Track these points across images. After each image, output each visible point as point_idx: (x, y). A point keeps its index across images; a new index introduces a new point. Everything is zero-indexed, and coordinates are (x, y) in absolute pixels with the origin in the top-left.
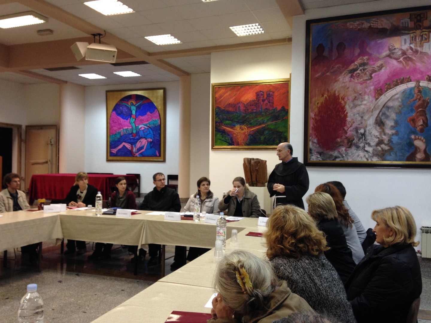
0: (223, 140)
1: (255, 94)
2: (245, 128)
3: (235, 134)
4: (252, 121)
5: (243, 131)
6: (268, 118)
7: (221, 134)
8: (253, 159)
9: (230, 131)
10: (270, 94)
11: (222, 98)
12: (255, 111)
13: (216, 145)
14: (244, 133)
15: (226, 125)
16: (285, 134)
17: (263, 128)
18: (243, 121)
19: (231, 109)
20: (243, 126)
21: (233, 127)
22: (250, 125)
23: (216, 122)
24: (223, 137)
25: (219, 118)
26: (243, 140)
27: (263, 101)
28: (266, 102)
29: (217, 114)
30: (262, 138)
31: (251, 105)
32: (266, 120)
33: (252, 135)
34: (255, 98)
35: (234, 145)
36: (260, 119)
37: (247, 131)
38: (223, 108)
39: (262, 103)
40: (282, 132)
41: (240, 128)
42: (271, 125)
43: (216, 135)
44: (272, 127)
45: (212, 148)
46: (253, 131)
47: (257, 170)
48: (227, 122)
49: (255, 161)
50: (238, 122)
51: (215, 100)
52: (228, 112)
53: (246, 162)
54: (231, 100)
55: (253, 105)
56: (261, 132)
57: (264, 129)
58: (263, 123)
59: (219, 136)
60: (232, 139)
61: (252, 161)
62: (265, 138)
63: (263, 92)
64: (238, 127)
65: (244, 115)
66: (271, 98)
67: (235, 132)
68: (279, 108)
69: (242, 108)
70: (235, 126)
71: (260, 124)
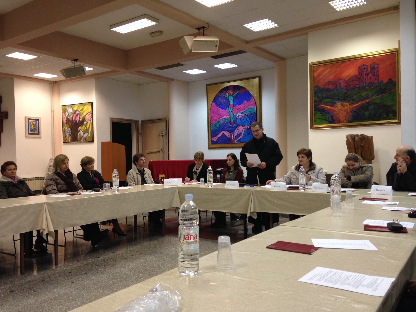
0: (322, 119)
1: (357, 69)
2: (347, 105)
3: (336, 112)
4: (355, 97)
5: (344, 108)
6: (373, 92)
7: (321, 113)
8: (358, 135)
9: (330, 109)
10: (374, 67)
11: (321, 77)
12: (357, 86)
13: (315, 125)
14: (346, 110)
15: (326, 104)
16: (393, 108)
17: (367, 103)
18: (344, 98)
19: (330, 87)
20: (344, 103)
21: (333, 104)
22: (352, 101)
23: (315, 102)
24: (322, 116)
25: (318, 97)
26: (345, 117)
27: (367, 74)
28: (370, 75)
29: (315, 93)
30: (367, 114)
31: (353, 81)
32: (370, 94)
33: (355, 112)
34: (357, 73)
35: (335, 123)
36: (364, 94)
37: (349, 108)
38: (322, 87)
39: (365, 77)
40: (390, 106)
41: (342, 105)
42: (377, 99)
43: (315, 114)
44: (378, 101)
45: (311, 128)
46: (356, 107)
47: (362, 146)
48: (327, 100)
49: (360, 137)
50: (339, 100)
51: (313, 79)
52: (328, 90)
53: (350, 138)
54: (331, 78)
55: (355, 81)
56: (365, 107)
57: (369, 104)
58: (368, 98)
59: (319, 115)
60: (332, 117)
61: (357, 138)
62: (370, 113)
63: (366, 66)
64: (339, 104)
65: (345, 91)
66: (376, 71)
67: (336, 109)
68: (385, 81)
69: (343, 84)
70: (335, 103)
71: (364, 99)
